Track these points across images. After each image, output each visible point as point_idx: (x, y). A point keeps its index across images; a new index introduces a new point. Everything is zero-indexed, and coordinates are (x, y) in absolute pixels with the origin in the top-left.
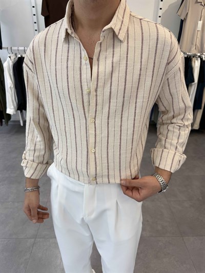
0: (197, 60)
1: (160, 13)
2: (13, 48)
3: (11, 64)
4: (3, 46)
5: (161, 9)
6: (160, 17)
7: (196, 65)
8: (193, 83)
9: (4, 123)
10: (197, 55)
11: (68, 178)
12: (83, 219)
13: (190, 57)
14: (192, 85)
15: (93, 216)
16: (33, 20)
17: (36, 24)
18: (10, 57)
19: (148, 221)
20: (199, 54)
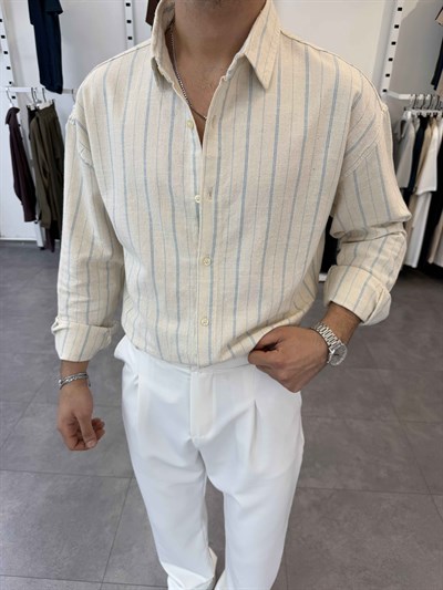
1: (398, 18)
4: (64, 87)
5: (400, 9)
6: (397, 27)
11: (158, 362)
15: (210, 435)
16: (126, 33)
19: (358, 459)
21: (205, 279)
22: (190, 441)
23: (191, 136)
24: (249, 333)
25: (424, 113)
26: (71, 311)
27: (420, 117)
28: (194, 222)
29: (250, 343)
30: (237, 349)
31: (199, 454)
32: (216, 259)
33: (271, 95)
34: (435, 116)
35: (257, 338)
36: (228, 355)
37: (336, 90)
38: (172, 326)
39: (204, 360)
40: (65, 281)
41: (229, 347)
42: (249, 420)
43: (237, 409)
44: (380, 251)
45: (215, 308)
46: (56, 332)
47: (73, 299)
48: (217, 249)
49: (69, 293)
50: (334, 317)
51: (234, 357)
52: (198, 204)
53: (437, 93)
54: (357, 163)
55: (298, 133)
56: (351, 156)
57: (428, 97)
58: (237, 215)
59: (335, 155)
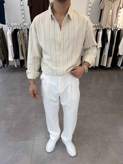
0: (109, 30)
1: (90, 5)
2: (11, 24)
3: (10, 33)
5: (90, 3)
6: (90, 7)
7: (109, 33)
8: (107, 43)
9: (5, 67)
13: (106, 29)
15: (62, 91)
16: (21, 8)
18: (10, 29)
21: (61, 57)
22: (58, 93)
23: (58, 29)
24: (70, 68)
25: (98, 28)
26: (31, 68)
27: (97, 29)
28: (59, 46)
29: (70, 70)
30: (68, 71)
31: (59, 97)
32: (64, 53)
33: (72, 21)
34: (100, 29)
35: (72, 68)
36: (67, 72)
37: (84, 20)
38: (55, 68)
39: (62, 74)
40: (29, 62)
41: (67, 71)
42: (70, 87)
43: (68, 85)
44: (92, 51)
45: (64, 63)
46: (27, 73)
47: (31, 66)
48: (64, 51)
49: (30, 64)
50: (85, 63)
51: (67, 73)
52: (60, 42)
53: (100, 23)
54: (88, 34)
55: (78, 28)
56: (87, 33)
57: (98, 25)
58: (68, 44)
59: (84, 32)
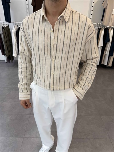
0: (112, 30)
1: (93, 4)
2: (16, 22)
3: (15, 31)
4: (11, 21)
5: (93, 2)
6: (93, 6)
7: (111, 32)
8: (109, 42)
9: (10, 62)
10: (111, 27)
12: (49, 107)
13: (108, 28)
14: (108, 43)
17: (28, 6)
18: (14, 27)
19: (84, 109)
20: (113, 27)
27: (99, 28)
34: (102, 28)
53: (102, 22)
57: (100, 24)
